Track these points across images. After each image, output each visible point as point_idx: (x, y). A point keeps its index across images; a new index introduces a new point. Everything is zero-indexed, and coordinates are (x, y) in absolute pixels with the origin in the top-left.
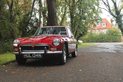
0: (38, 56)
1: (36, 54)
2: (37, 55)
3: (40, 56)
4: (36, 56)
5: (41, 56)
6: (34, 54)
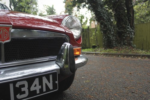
3: (51, 87)
4: (32, 88)
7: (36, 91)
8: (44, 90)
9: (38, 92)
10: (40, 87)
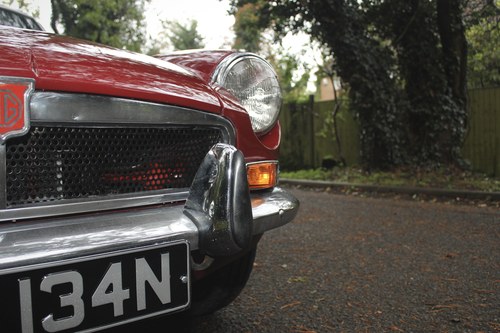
0: (130, 305)
1: (92, 269)
2: (111, 291)
4: (99, 298)
5: (177, 288)
6: (47, 284)
7: (110, 306)
8: (141, 304)
9: (118, 311)
10: (126, 294)
